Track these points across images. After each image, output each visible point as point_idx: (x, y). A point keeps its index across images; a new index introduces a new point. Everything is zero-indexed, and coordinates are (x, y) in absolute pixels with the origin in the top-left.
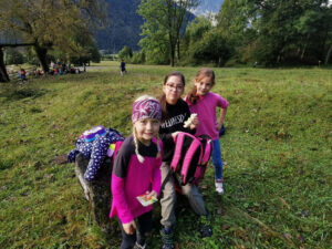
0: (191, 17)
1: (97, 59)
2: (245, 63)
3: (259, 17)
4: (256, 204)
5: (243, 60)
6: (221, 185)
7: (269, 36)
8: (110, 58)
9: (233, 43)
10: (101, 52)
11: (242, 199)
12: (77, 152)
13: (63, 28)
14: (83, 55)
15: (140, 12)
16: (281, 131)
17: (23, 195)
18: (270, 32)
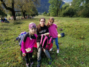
0: (64, 3)
1: (37, 15)
2: (79, 16)
3: (85, 2)
4: (67, 58)
5: (78, 15)
6: (59, 51)
7: (88, 8)
8: (41, 15)
9: (76, 10)
10: (39, 13)
11: (63, 56)
12: (18, 38)
13: (29, 7)
14: (34, 14)
15: (49, 2)
16: (82, 37)
17: (9, 47)
18: (88, 7)
